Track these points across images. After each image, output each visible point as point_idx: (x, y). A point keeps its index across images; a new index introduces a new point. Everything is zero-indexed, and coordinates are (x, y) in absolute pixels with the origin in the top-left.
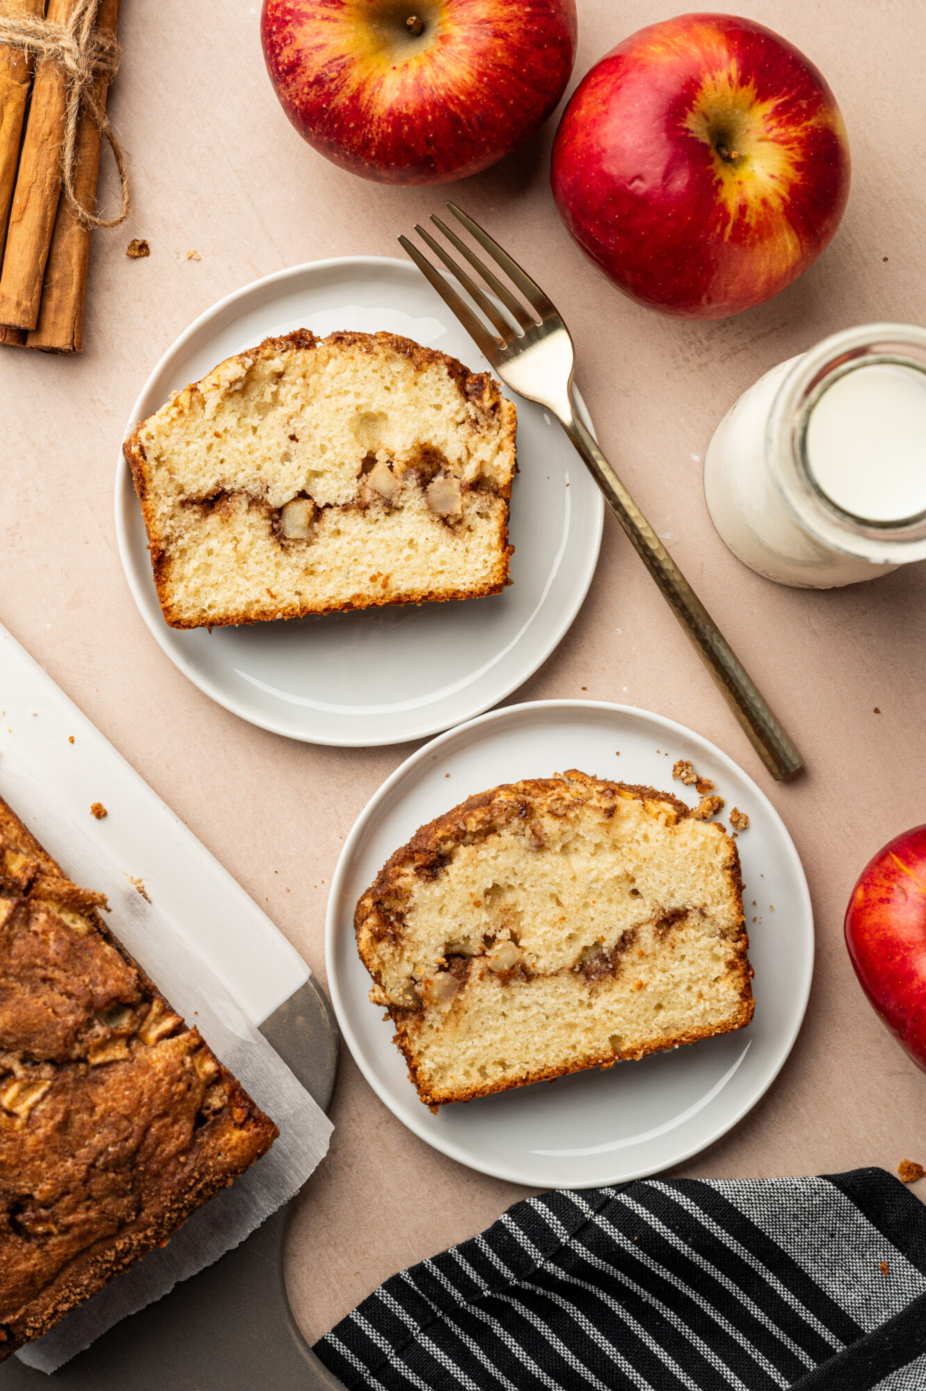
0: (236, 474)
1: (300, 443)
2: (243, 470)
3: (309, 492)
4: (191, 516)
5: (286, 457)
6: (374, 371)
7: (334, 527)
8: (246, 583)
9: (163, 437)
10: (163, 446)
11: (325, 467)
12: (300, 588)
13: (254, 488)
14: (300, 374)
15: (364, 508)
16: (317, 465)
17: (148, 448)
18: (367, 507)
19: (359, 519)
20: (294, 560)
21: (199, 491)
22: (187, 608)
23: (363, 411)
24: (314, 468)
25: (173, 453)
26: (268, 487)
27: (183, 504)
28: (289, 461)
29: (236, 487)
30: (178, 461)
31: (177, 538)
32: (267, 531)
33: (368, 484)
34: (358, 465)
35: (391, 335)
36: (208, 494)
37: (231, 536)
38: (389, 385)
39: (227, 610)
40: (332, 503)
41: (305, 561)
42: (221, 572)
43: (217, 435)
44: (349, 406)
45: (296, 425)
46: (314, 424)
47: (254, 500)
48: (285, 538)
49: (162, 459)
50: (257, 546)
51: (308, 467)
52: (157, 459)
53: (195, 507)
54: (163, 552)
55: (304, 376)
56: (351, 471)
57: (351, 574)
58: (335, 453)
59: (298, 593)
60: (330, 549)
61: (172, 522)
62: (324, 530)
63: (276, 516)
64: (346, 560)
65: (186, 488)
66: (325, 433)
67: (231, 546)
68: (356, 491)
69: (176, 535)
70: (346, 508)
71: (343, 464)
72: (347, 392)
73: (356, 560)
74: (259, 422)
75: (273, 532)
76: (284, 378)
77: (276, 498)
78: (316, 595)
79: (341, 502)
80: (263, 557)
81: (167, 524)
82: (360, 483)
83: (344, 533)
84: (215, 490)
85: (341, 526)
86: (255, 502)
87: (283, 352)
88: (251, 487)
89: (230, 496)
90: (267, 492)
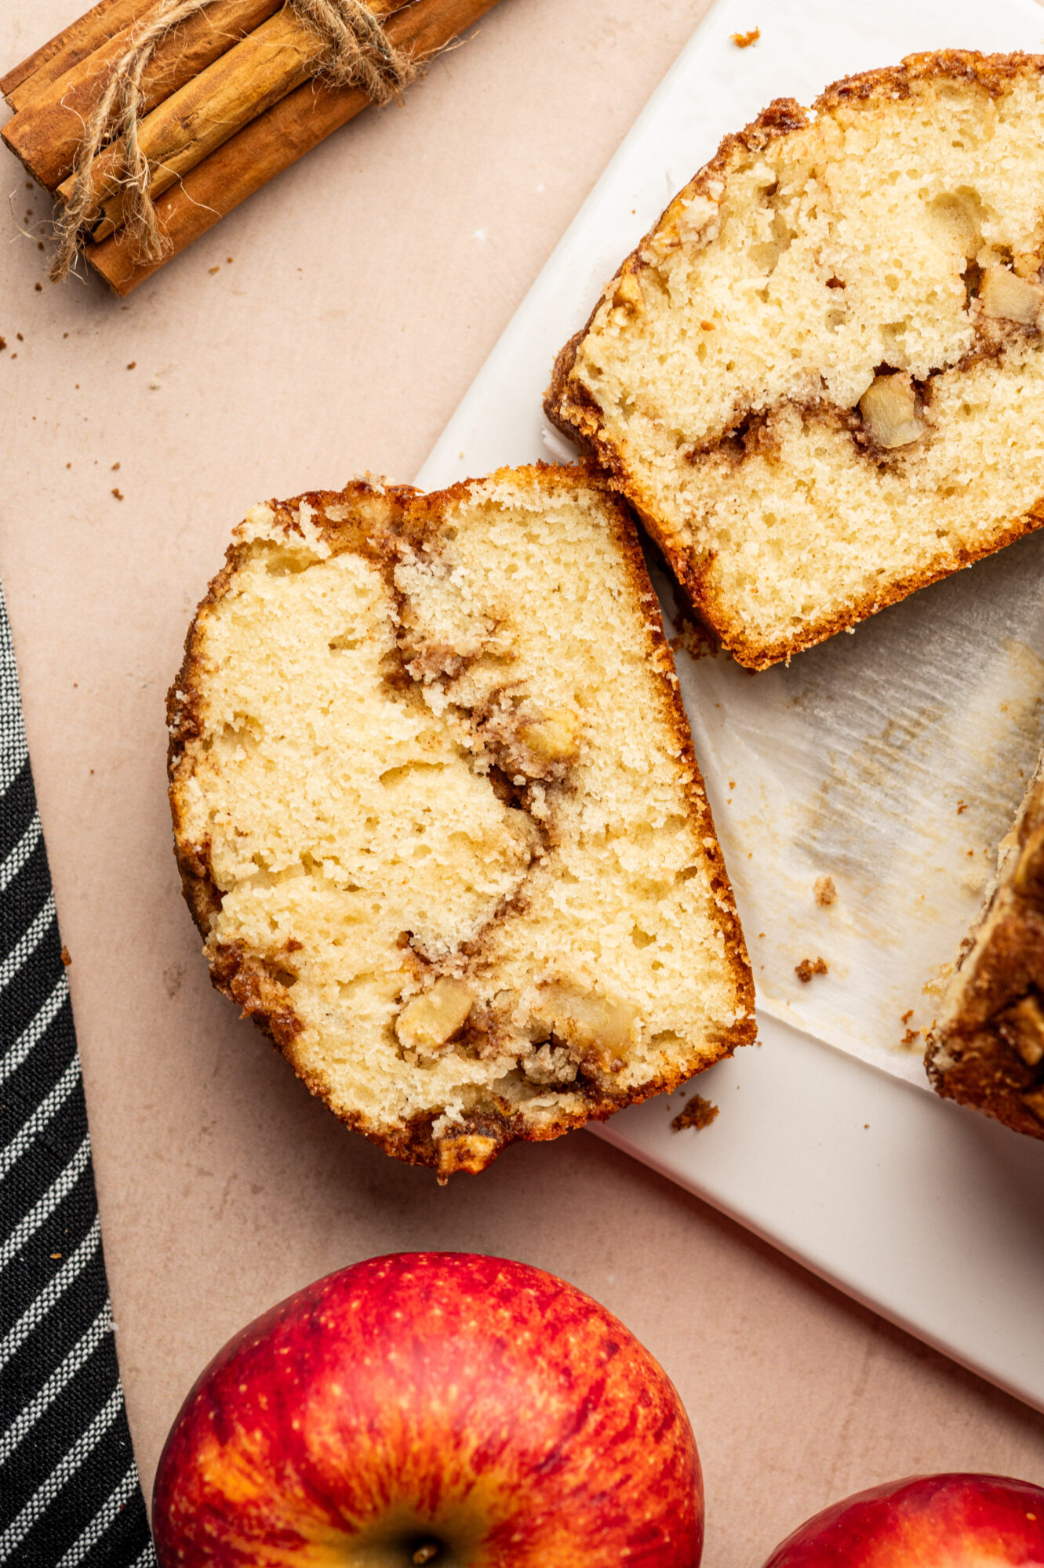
0: (761, 379)
1: (849, 288)
2: (771, 368)
3: (893, 362)
4: (714, 473)
5: (836, 318)
6: (925, 124)
7: (959, 404)
8: (851, 548)
9: (618, 365)
10: (623, 380)
11: (906, 311)
12: (942, 523)
13: (800, 390)
14: (807, 174)
15: (994, 353)
16: (893, 312)
17: (599, 391)
18: (1000, 351)
19: (994, 373)
20: (913, 482)
21: (710, 429)
22: (768, 626)
23: (932, 197)
24: (889, 321)
25: (643, 383)
26: (823, 380)
27: (691, 459)
28: (841, 322)
29: (771, 400)
30: (660, 393)
31: (705, 519)
32: (849, 450)
33: (986, 311)
34: (959, 288)
35: (926, 54)
36: (726, 429)
37: (792, 481)
38: (958, 138)
39: (835, 603)
40: (940, 366)
41: (930, 476)
42: (800, 547)
43: (706, 327)
44: (906, 197)
45: (833, 260)
46: (861, 248)
47: (808, 408)
48: (885, 451)
49: (629, 402)
50: (843, 481)
51: (877, 322)
52: (621, 403)
53: (715, 456)
54: (691, 548)
55: (813, 175)
56: (952, 301)
57: (1017, 469)
58: (914, 282)
59: (941, 534)
60: (965, 441)
61: (687, 495)
62: (943, 413)
63: (854, 421)
64: (999, 449)
65: (686, 432)
66: (885, 256)
67: (799, 497)
68: (971, 331)
69: (700, 513)
70: (965, 365)
71: (934, 294)
72: (894, 176)
73: (1014, 444)
74: (767, 280)
75: (861, 448)
76: (784, 191)
77: (843, 395)
78: (973, 525)
79: (954, 357)
80: (860, 495)
81: (680, 501)
82: (973, 315)
83: (977, 407)
84: (735, 418)
85: (970, 398)
86: (810, 411)
87: (763, 149)
88: (795, 389)
89: (766, 415)
90: (826, 387)
